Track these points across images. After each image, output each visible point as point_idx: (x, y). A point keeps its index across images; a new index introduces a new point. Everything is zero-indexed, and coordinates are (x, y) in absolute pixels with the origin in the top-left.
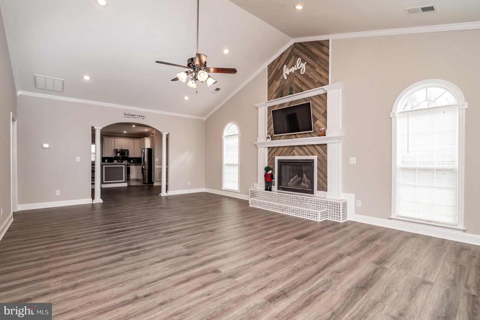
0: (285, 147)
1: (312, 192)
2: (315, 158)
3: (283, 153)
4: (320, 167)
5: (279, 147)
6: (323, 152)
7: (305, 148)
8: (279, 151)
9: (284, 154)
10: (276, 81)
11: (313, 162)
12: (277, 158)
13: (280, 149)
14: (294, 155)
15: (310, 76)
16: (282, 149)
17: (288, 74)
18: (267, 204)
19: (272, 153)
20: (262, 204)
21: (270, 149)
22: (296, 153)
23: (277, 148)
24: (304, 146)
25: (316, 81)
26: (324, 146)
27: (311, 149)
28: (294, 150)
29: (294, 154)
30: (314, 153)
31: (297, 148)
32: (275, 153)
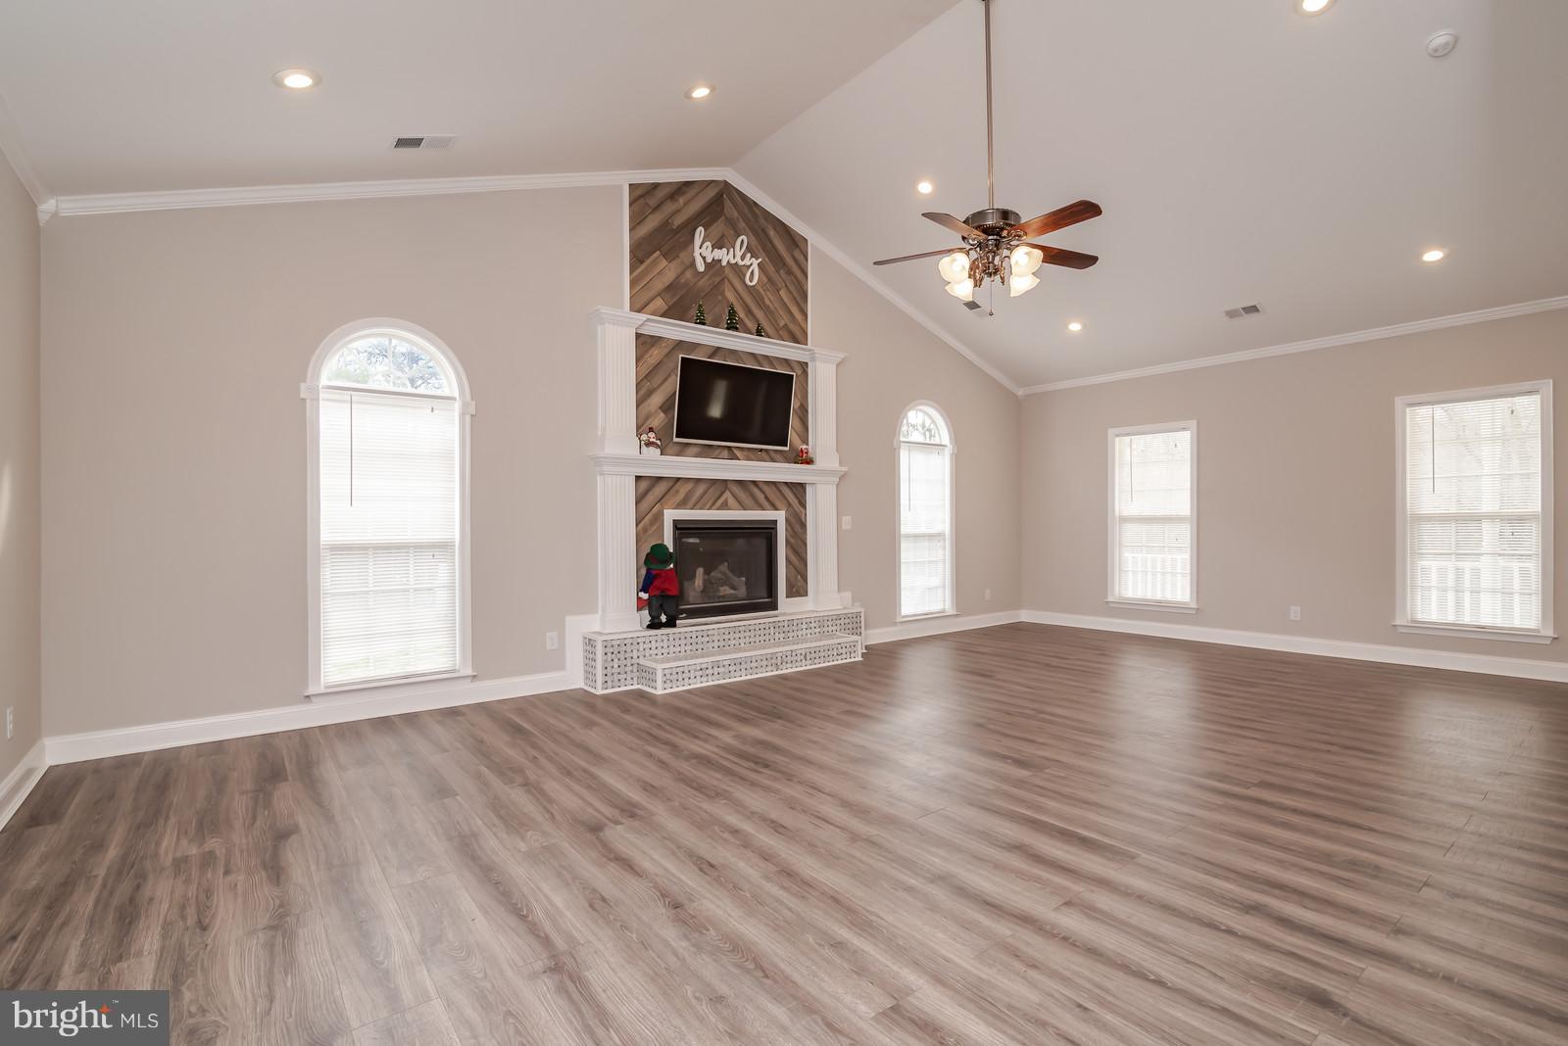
0: (698, 481)
1: (773, 606)
2: (780, 516)
3: (694, 499)
4: (792, 540)
5: (679, 479)
6: (796, 502)
7: (756, 490)
8: (677, 492)
9: (695, 505)
10: (665, 256)
11: (775, 529)
12: (670, 515)
13: (683, 490)
14: (725, 506)
15: (767, 302)
16: (690, 486)
17: (709, 260)
18: (728, 662)
19: (651, 498)
20: (710, 671)
21: (644, 485)
22: (731, 501)
23: (671, 484)
24: (754, 483)
25: (782, 324)
26: (799, 489)
27: (770, 491)
28: (728, 492)
29: (727, 505)
30: (778, 504)
31: (736, 489)
32: (664, 496)
